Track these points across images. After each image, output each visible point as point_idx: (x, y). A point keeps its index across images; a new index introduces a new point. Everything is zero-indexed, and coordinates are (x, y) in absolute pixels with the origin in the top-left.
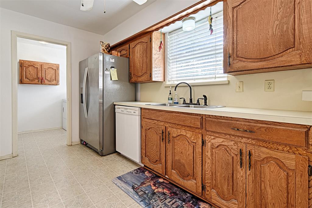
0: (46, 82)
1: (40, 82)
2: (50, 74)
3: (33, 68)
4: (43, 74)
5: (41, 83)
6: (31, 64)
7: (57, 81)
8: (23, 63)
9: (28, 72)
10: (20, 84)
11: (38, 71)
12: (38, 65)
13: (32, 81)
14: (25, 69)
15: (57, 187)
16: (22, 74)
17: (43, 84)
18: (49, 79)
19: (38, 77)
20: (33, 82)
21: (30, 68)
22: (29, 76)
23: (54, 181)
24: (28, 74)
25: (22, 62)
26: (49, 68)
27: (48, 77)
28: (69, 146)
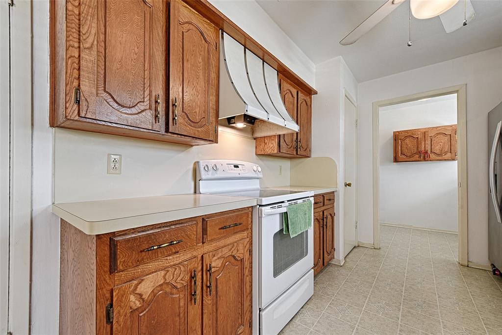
0: (432, 156)
1: (422, 158)
2: (441, 143)
3: (411, 139)
4: (427, 146)
5: (425, 160)
6: (409, 135)
7: (453, 154)
8: (398, 135)
9: (405, 146)
10: (394, 162)
11: (419, 142)
12: (419, 133)
13: (410, 157)
14: (400, 143)
15: (403, 304)
16: (397, 149)
17: (427, 160)
18: (438, 152)
19: (419, 150)
20: (411, 159)
21: (408, 141)
22: (405, 151)
23: (404, 296)
24: (404, 149)
25: (397, 133)
26: (438, 134)
27: (437, 149)
28: (462, 265)
